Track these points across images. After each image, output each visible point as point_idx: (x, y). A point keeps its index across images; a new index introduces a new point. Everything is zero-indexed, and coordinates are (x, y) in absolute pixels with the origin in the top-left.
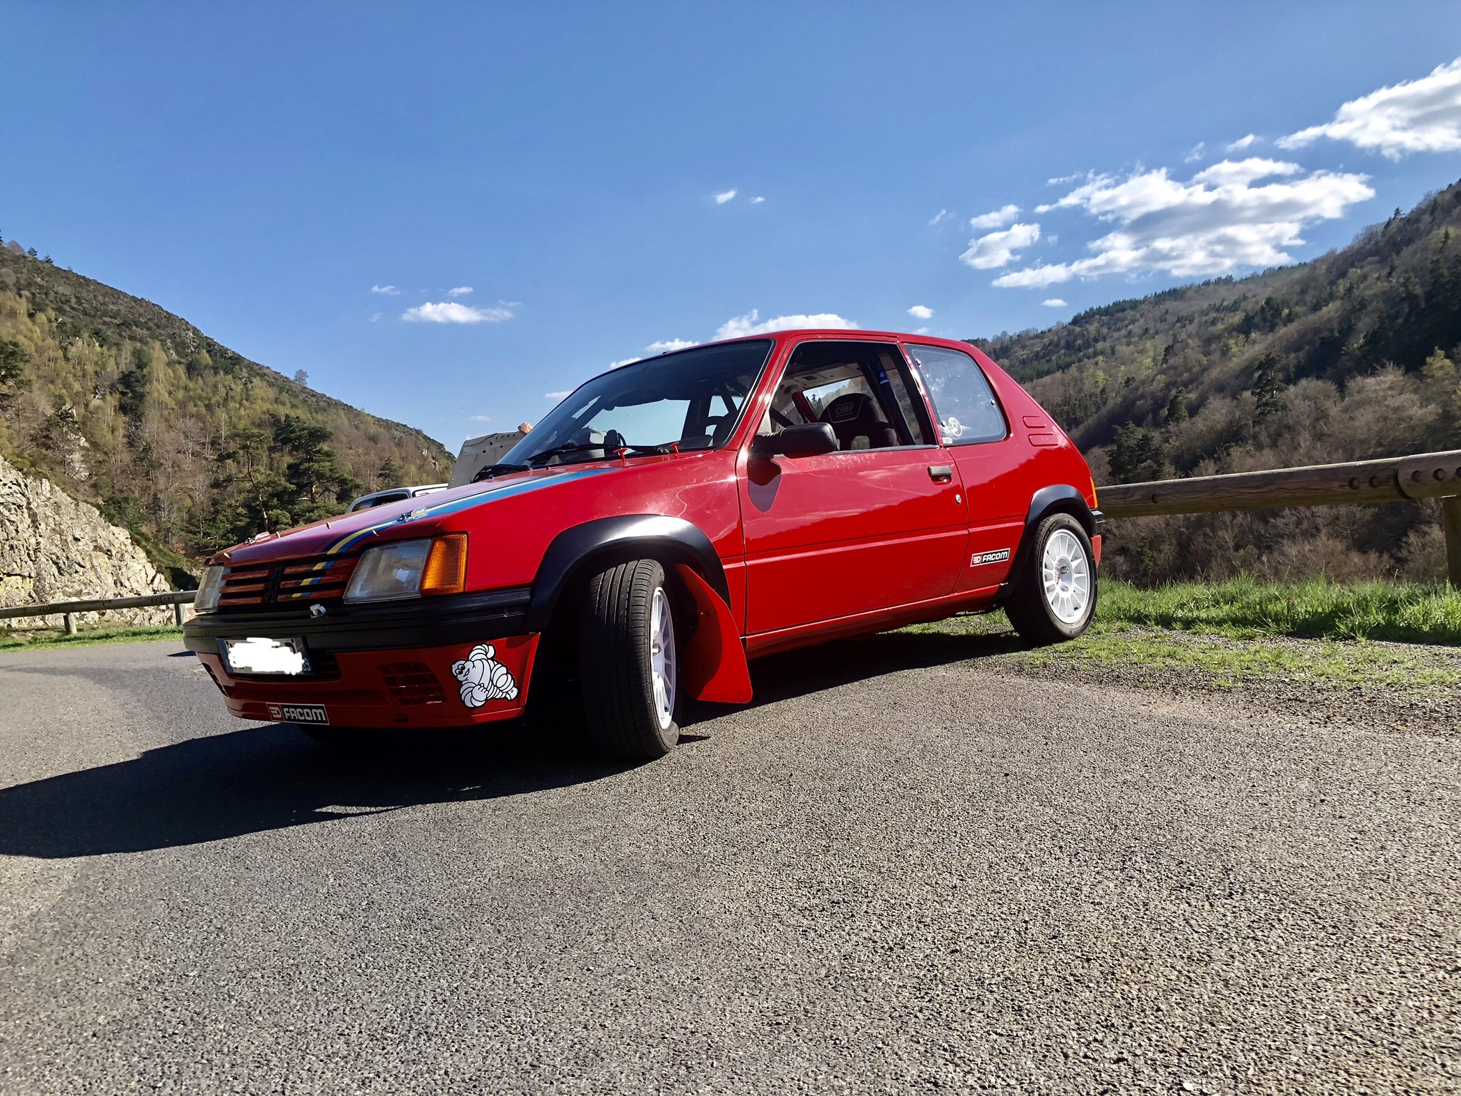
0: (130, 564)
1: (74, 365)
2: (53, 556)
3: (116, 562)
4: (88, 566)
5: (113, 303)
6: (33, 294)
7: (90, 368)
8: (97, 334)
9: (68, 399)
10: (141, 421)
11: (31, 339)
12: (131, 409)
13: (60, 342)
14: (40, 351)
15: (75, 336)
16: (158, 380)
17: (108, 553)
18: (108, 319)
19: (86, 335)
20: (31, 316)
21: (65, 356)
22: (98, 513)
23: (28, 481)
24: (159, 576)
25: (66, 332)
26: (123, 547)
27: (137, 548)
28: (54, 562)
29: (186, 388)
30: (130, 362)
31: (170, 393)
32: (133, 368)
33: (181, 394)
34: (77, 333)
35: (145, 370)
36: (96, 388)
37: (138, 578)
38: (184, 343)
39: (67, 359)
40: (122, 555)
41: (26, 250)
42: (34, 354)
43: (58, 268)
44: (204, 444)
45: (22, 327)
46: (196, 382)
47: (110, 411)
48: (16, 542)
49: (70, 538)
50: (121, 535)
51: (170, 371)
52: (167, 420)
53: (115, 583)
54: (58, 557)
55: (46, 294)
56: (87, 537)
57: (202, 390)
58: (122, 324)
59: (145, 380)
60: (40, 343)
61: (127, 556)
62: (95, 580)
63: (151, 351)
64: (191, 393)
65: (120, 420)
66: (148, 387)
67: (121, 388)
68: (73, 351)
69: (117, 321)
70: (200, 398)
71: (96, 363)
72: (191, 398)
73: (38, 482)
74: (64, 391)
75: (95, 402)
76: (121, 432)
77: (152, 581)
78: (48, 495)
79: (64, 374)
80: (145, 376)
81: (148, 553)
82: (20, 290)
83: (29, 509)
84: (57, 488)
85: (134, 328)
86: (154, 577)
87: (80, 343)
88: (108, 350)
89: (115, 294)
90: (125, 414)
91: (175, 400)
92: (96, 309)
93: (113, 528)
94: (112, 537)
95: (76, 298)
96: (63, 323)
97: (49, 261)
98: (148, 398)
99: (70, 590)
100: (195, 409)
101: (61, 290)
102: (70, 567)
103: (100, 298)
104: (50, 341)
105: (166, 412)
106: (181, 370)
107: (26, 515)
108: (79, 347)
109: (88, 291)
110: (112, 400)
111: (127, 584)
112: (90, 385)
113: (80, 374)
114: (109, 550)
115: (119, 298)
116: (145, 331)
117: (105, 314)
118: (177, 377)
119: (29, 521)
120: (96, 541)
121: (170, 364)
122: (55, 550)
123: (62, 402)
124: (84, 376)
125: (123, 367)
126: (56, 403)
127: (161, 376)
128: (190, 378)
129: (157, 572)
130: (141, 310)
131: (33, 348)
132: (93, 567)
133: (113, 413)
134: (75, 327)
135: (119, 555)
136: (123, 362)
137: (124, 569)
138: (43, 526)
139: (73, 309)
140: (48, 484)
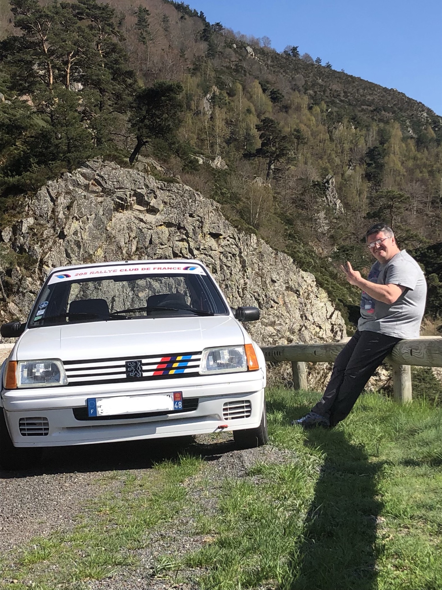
0: (314, 302)
1: (336, 144)
2: (255, 294)
3: (303, 301)
4: (281, 302)
5: (370, 94)
6: (315, 92)
7: (347, 146)
8: (354, 119)
9: (330, 171)
10: (380, 186)
11: (308, 126)
12: (374, 177)
13: (328, 127)
14: (314, 134)
15: (339, 122)
16: (394, 153)
17: (297, 292)
18: (365, 107)
19: (345, 121)
20: (310, 108)
21: (331, 137)
22: (292, 260)
23: (241, 236)
24: (336, 312)
25: (333, 119)
26: (309, 288)
27: (320, 289)
28: (256, 299)
29: (415, 158)
30: (376, 139)
31: (403, 163)
32: (377, 144)
33: (410, 164)
34: (340, 119)
35: (385, 145)
36: (350, 161)
37: (320, 313)
38: (419, 121)
39: (331, 139)
40: (309, 295)
41: (315, 59)
42: (310, 137)
43: (335, 71)
44: (426, 203)
45: (304, 118)
46: (423, 153)
47: (358, 179)
48: (229, 282)
49: (268, 281)
50: (309, 278)
51: (404, 145)
52: (399, 184)
53: (302, 317)
54: (259, 295)
55: (324, 91)
56: (281, 280)
57: (427, 159)
58: (375, 110)
59: (385, 153)
60: (315, 129)
61: (312, 296)
62: (285, 314)
63: (391, 130)
64: (418, 162)
65: (365, 185)
66: (386, 158)
67: (368, 161)
68: (337, 133)
69: (371, 108)
70: (425, 166)
71: (351, 142)
72: (418, 166)
73: (248, 236)
74: (328, 164)
75: (349, 172)
76: (365, 194)
77: (331, 316)
78: (255, 246)
79: (329, 152)
80: (385, 149)
81: (330, 294)
82: (306, 90)
83: (241, 257)
84: (262, 241)
85: (383, 112)
86: (333, 313)
87: (342, 127)
88: (360, 131)
89: (372, 87)
90: (369, 180)
91: (404, 167)
92: (357, 100)
93: (302, 272)
94: (300, 280)
95: (345, 92)
96: (331, 113)
97: (329, 66)
98: (386, 167)
99: (266, 321)
100: (420, 175)
101: (335, 87)
102: (267, 303)
103: (361, 91)
104: (321, 127)
105: (398, 178)
106: (412, 144)
107: (238, 262)
108: (341, 130)
109: (353, 87)
110: (361, 170)
111: (310, 317)
112: (347, 158)
113: (339, 151)
114: (298, 291)
115: (374, 90)
116: (391, 114)
117: (364, 103)
118: (409, 150)
119: (240, 266)
120: (288, 283)
121: (404, 139)
122: (257, 290)
123: (327, 173)
124: (342, 152)
125: (370, 144)
126: (323, 174)
127: (397, 148)
128: (418, 150)
129: (335, 309)
130: (390, 98)
131: (310, 133)
132: (285, 303)
133: (360, 180)
134: (339, 115)
135: (306, 294)
136: (370, 139)
137: (309, 306)
138: (249, 270)
139: (341, 101)
140: (255, 238)
